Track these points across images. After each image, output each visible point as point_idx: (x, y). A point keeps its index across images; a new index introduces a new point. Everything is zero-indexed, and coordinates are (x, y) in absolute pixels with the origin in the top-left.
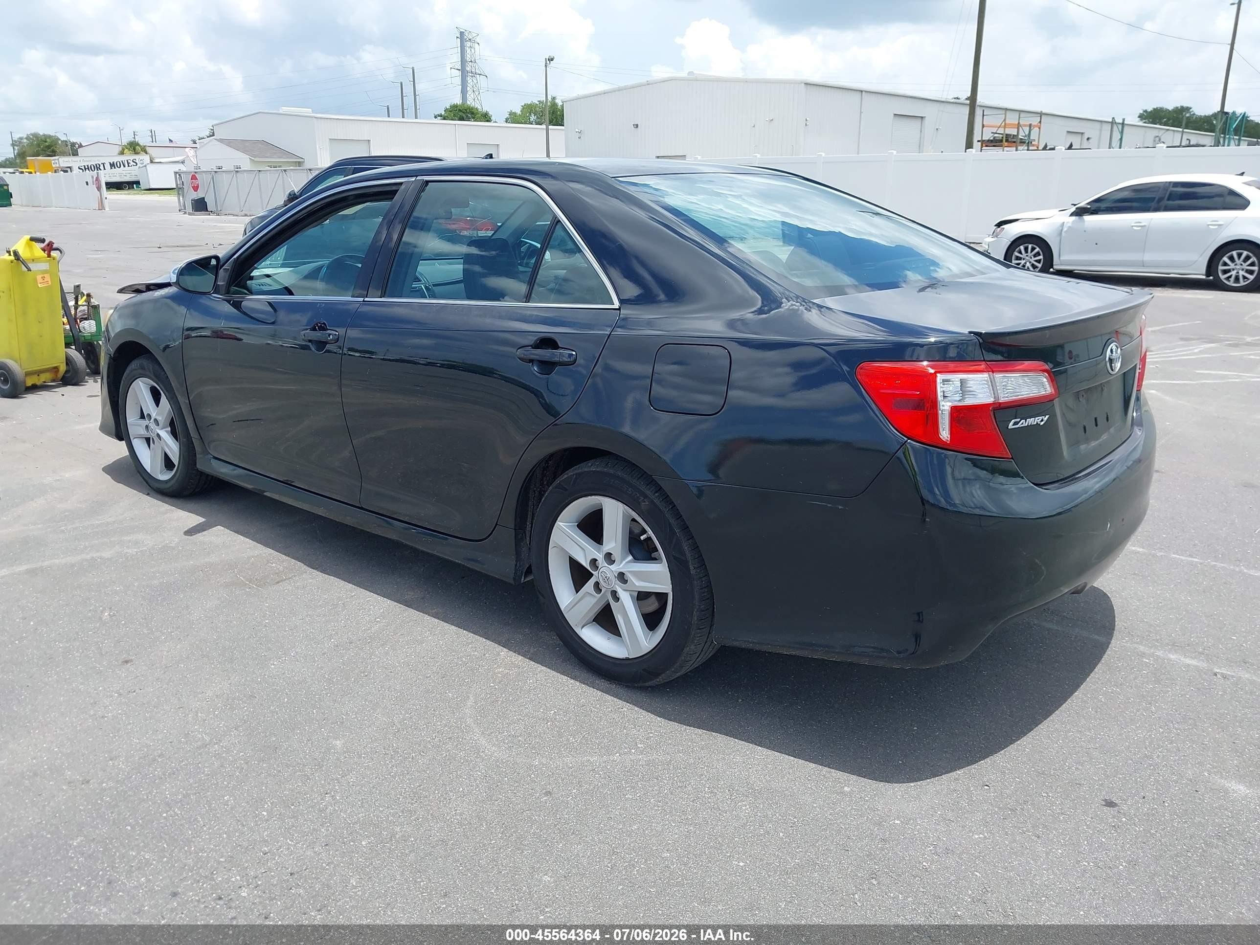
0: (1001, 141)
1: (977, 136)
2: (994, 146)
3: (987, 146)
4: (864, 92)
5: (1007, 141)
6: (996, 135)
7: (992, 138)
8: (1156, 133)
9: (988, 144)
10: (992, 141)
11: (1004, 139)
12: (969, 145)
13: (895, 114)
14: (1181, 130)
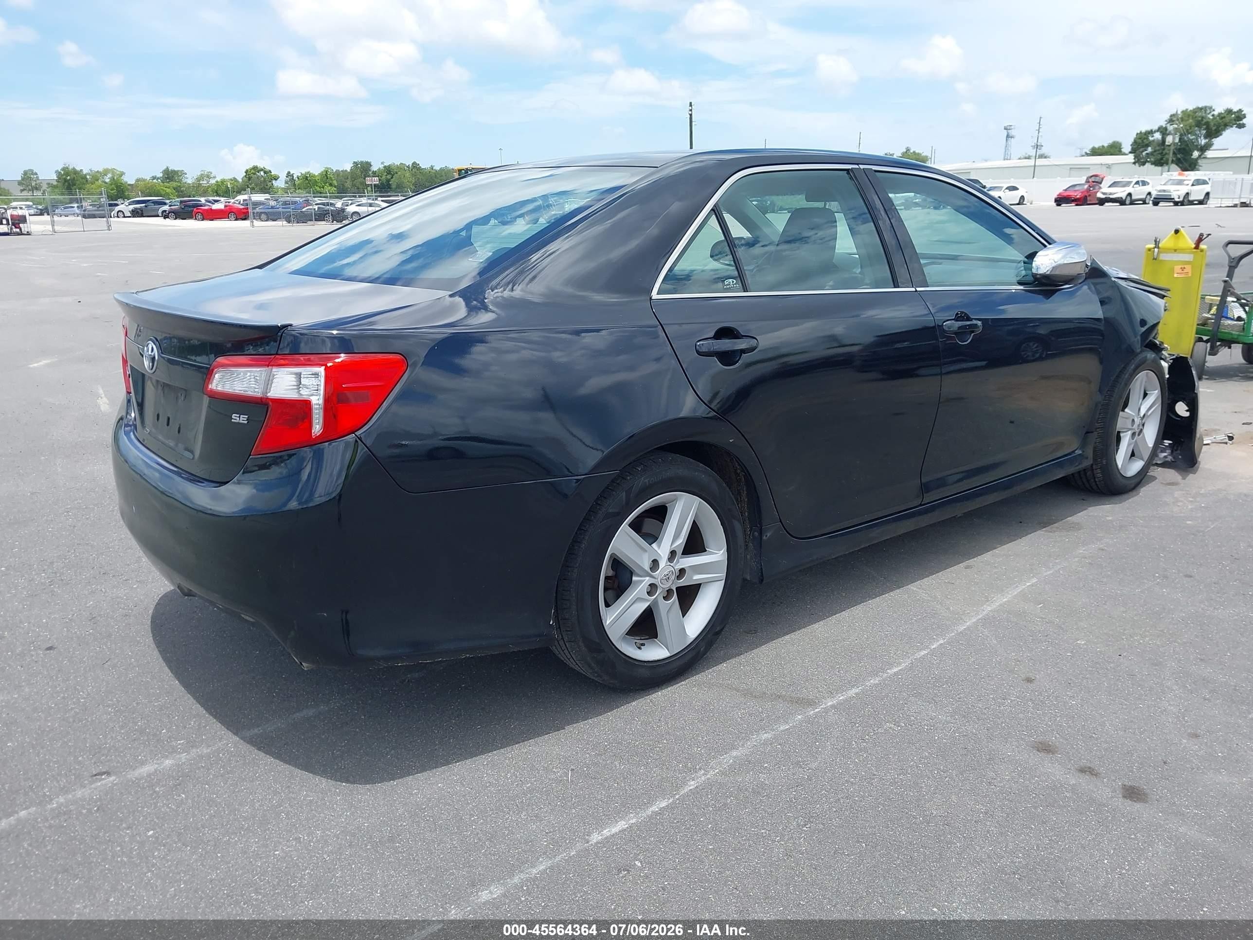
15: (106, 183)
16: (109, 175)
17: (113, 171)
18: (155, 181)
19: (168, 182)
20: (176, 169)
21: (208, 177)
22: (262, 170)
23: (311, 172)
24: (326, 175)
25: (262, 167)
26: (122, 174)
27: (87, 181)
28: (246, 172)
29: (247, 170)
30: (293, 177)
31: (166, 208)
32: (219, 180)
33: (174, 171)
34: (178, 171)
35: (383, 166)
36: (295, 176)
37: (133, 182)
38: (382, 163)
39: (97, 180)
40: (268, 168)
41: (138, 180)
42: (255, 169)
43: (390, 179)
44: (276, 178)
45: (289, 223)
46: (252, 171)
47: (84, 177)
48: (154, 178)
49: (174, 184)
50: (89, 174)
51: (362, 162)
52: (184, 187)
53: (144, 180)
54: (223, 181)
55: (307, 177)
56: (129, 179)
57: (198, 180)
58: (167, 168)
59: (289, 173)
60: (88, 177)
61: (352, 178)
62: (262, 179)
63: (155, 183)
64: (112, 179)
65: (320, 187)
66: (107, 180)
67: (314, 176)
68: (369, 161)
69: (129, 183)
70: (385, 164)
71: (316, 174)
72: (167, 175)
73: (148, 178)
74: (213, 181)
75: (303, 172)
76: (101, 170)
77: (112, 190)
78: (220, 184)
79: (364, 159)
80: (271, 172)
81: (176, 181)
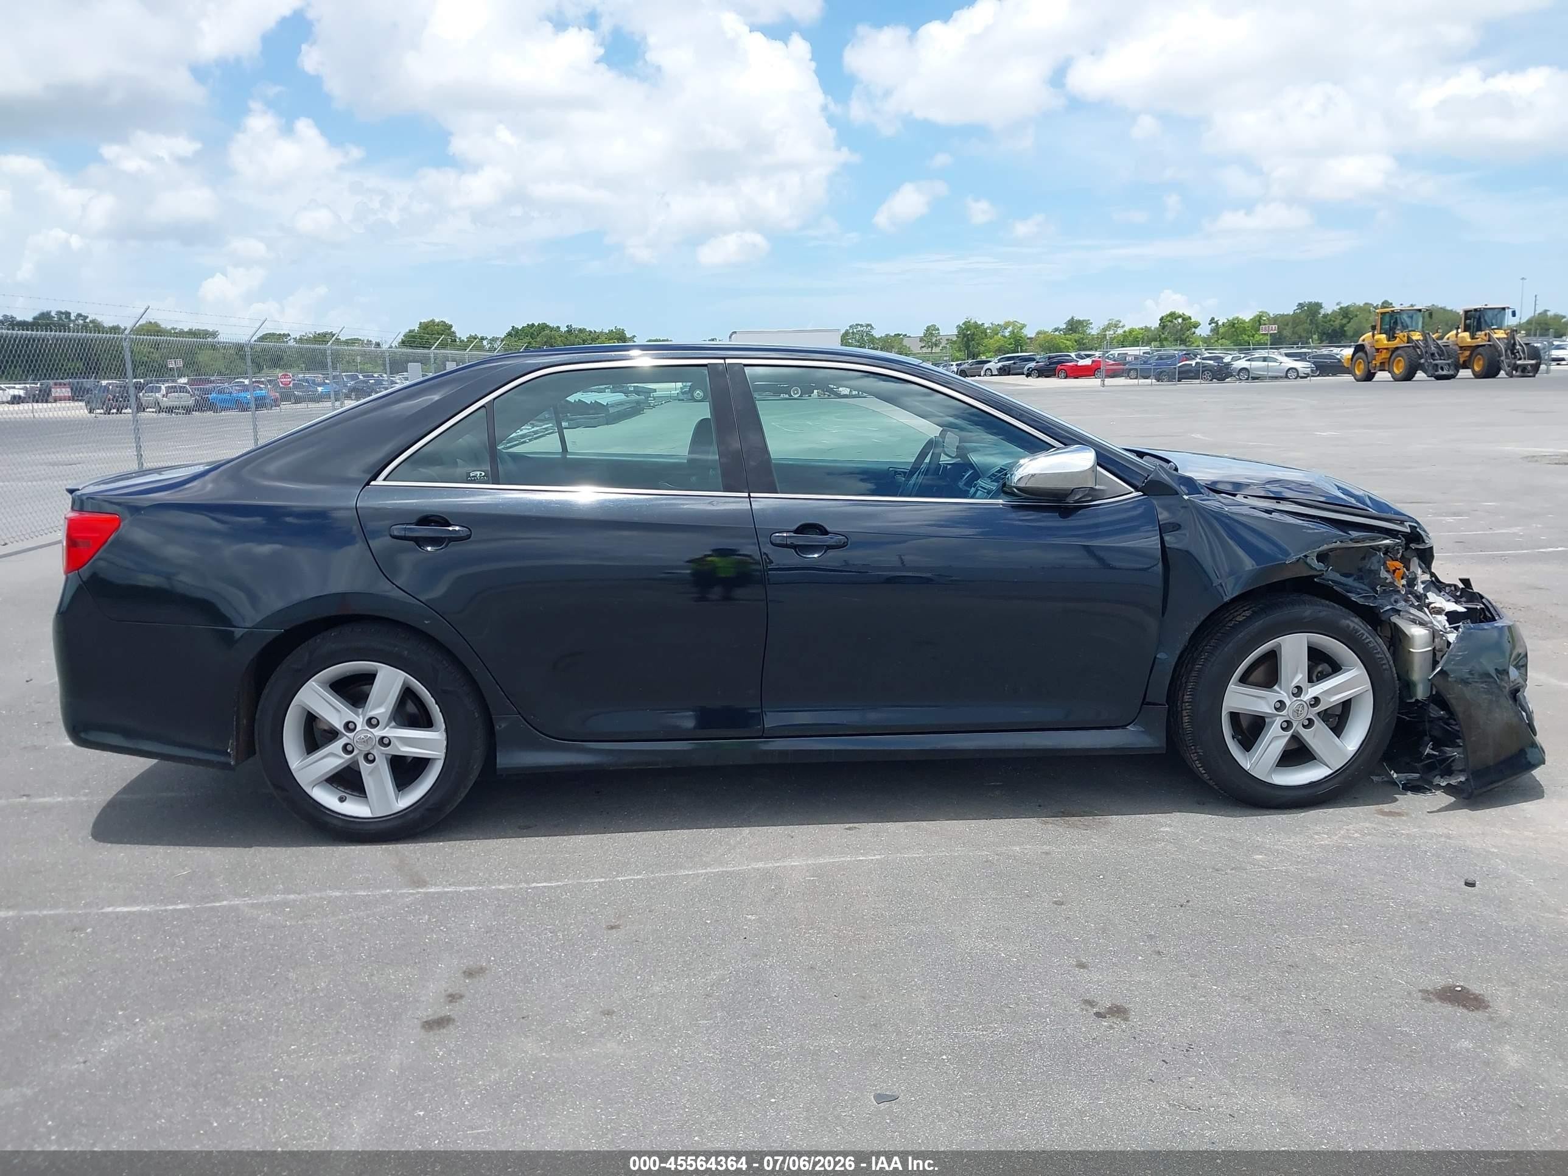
15: (1005, 337)
16: (1010, 329)
17: (1014, 323)
18: (1057, 333)
19: (1070, 334)
20: (1081, 319)
21: (1116, 326)
22: (1180, 316)
23: (1241, 317)
24: (1259, 321)
25: (1181, 313)
26: (1024, 326)
27: (986, 335)
28: (1161, 319)
29: (1163, 317)
30: (1218, 324)
31: (1032, 365)
32: (1127, 330)
33: (1079, 321)
34: (1084, 321)
35: (1338, 307)
36: (1220, 323)
37: (1033, 336)
38: (1338, 304)
39: (997, 334)
40: (1187, 314)
41: (1038, 333)
42: (1173, 316)
43: (1345, 324)
44: (1196, 325)
45: (1158, 381)
46: (1169, 318)
47: (984, 332)
48: (1056, 330)
49: (1076, 336)
50: (989, 328)
51: (1310, 303)
52: (1087, 338)
53: (1045, 333)
54: (1131, 331)
55: (1235, 324)
56: (1030, 332)
57: (1105, 330)
58: (1072, 318)
59: (1213, 319)
60: (988, 331)
61: (1293, 324)
62: (1179, 327)
63: (1056, 335)
64: (1012, 332)
65: (1249, 336)
66: (1007, 334)
67: (1244, 322)
68: (1320, 302)
69: (1029, 336)
70: (1342, 305)
71: (1247, 321)
72: (1071, 325)
73: (1049, 329)
74: (1120, 331)
75: (1230, 319)
76: (1002, 323)
77: (1009, 345)
78: (1128, 334)
79: (1313, 300)
80: (1190, 318)
81: (1079, 333)
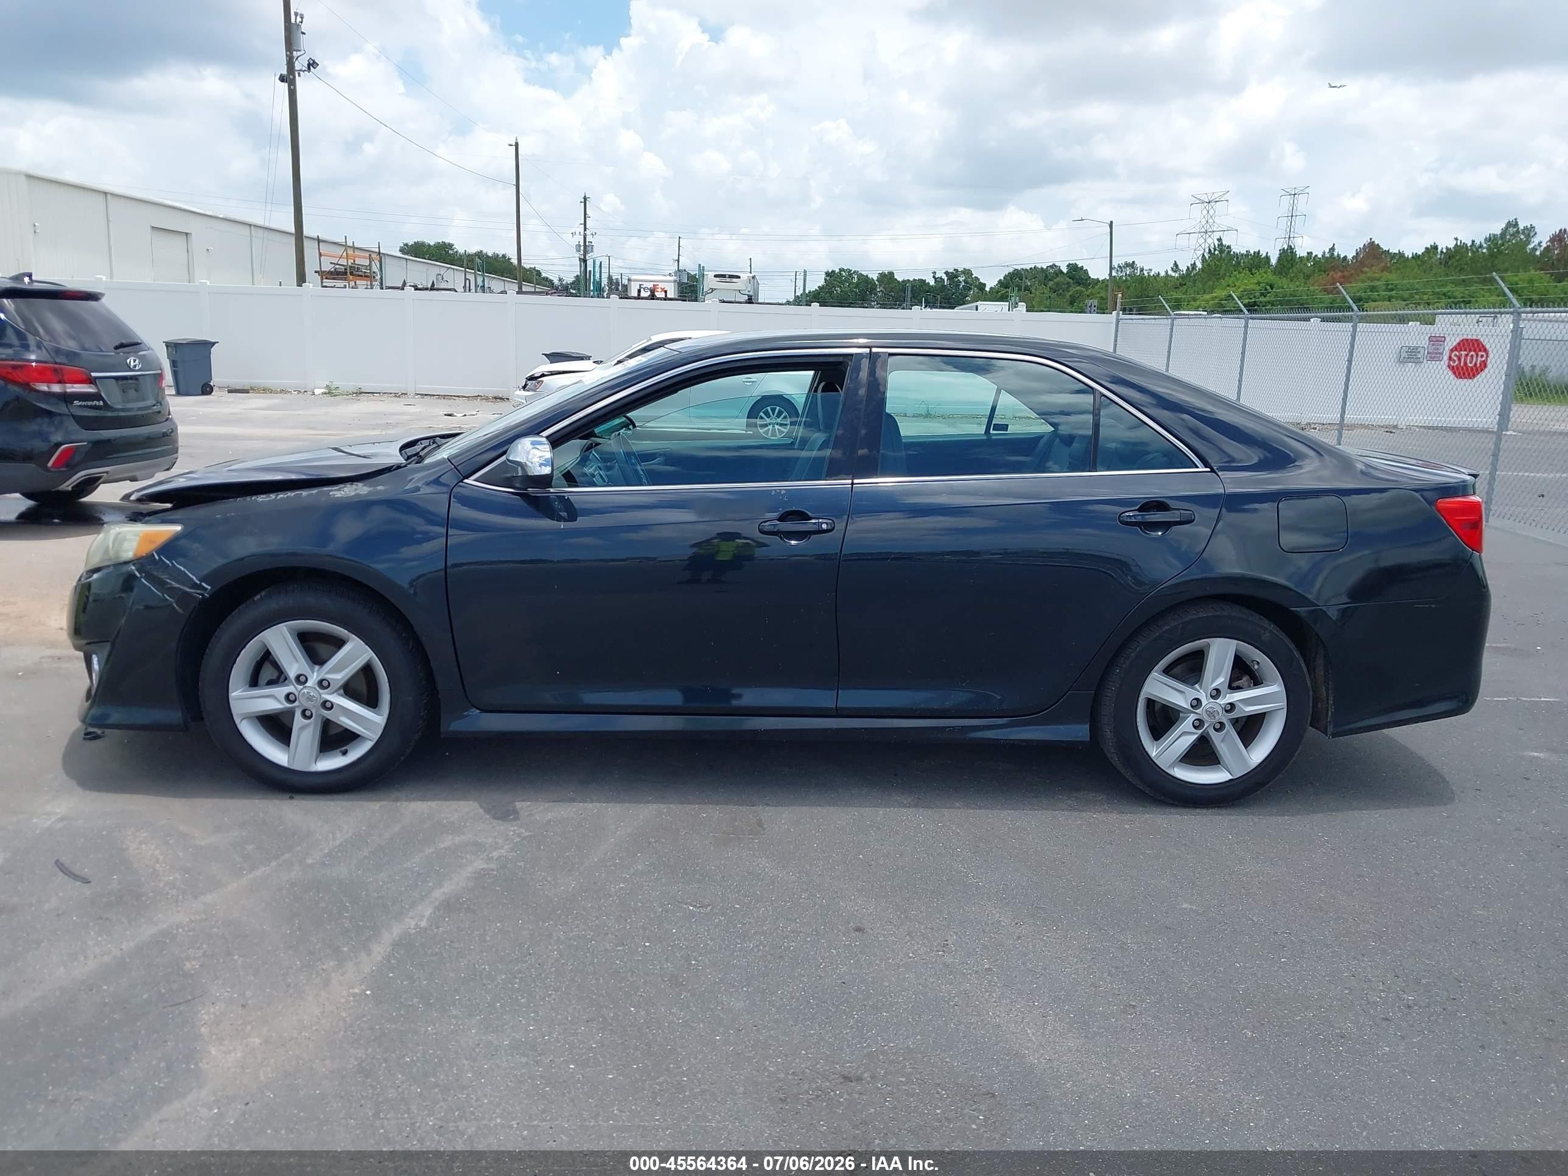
0: (345, 273)
1: (311, 266)
2: (334, 279)
3: (326, 278)
4: (109, 196)
5: (351, 273)
6: (337, 266)
7: (333, 270)
8: (437, 271)
9: (328, 276)
10: (332, 272)
11: (348, 271)
12: (301, 279)
13: (153, 227)
14: (463, 269)
